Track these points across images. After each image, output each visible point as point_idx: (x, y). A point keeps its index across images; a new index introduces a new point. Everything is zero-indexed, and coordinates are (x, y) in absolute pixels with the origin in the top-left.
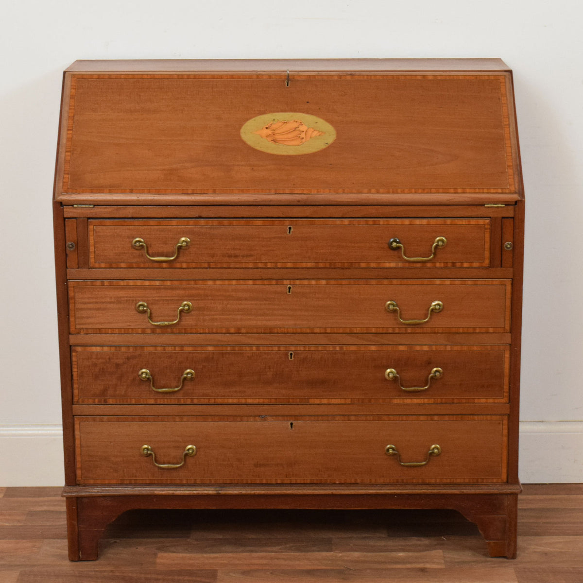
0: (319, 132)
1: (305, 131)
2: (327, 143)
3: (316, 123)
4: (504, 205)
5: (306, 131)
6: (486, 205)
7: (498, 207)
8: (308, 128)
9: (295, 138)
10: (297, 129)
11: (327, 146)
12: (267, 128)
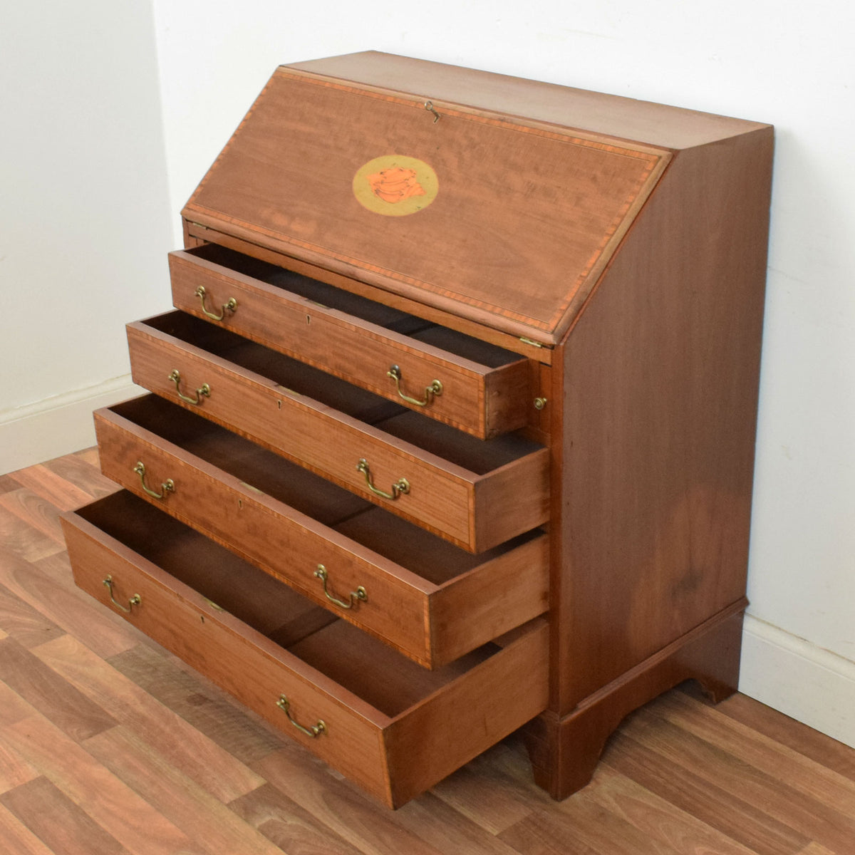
4: (539, 346)
6: (521, 339)
7: (533, 346)
11: (418, 210)
12: (381, 173)
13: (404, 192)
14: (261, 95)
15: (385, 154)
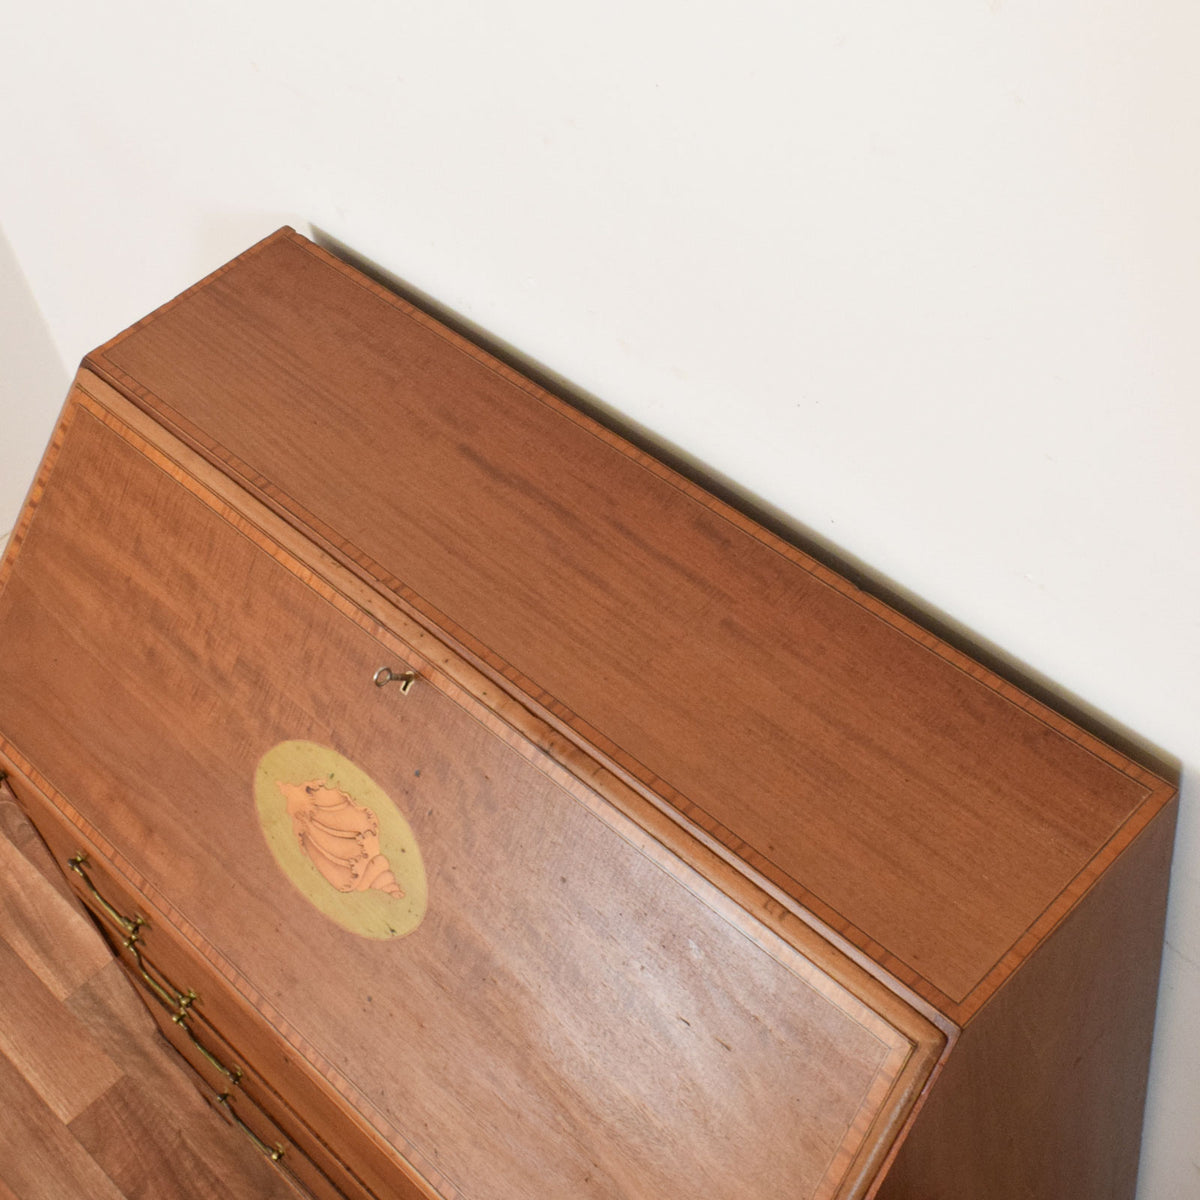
0: (395, 883)
1: (370, 858)
2: (393, 931)
3: (403, 851)
5: (372, 861)
8: (381, 854)
9: (344, 863)
10: (359, 838)
12: (308, 790)
13: (359, 868)
14: (53, 445)
15: (309, 734)
